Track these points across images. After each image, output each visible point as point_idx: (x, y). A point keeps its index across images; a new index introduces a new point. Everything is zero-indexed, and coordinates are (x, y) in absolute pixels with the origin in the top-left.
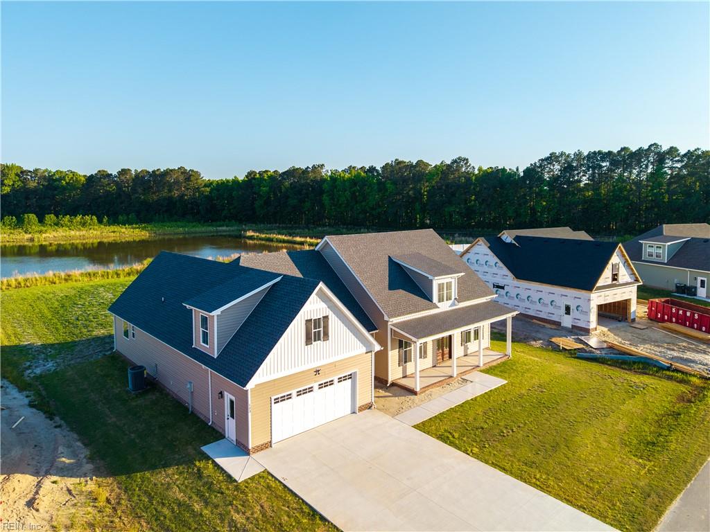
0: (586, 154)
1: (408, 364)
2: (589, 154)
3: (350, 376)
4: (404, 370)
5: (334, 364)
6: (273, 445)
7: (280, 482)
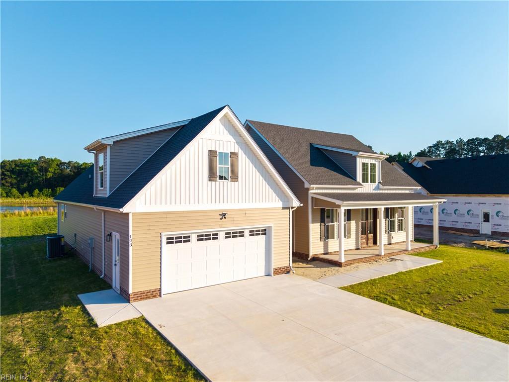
0: (466, 140)
1: (330, 241)
2: (468, 141)
3: (264, 232)
4: (326, 246)
5: (245, 212)
6: (162, 296)
7: (154, 329)
